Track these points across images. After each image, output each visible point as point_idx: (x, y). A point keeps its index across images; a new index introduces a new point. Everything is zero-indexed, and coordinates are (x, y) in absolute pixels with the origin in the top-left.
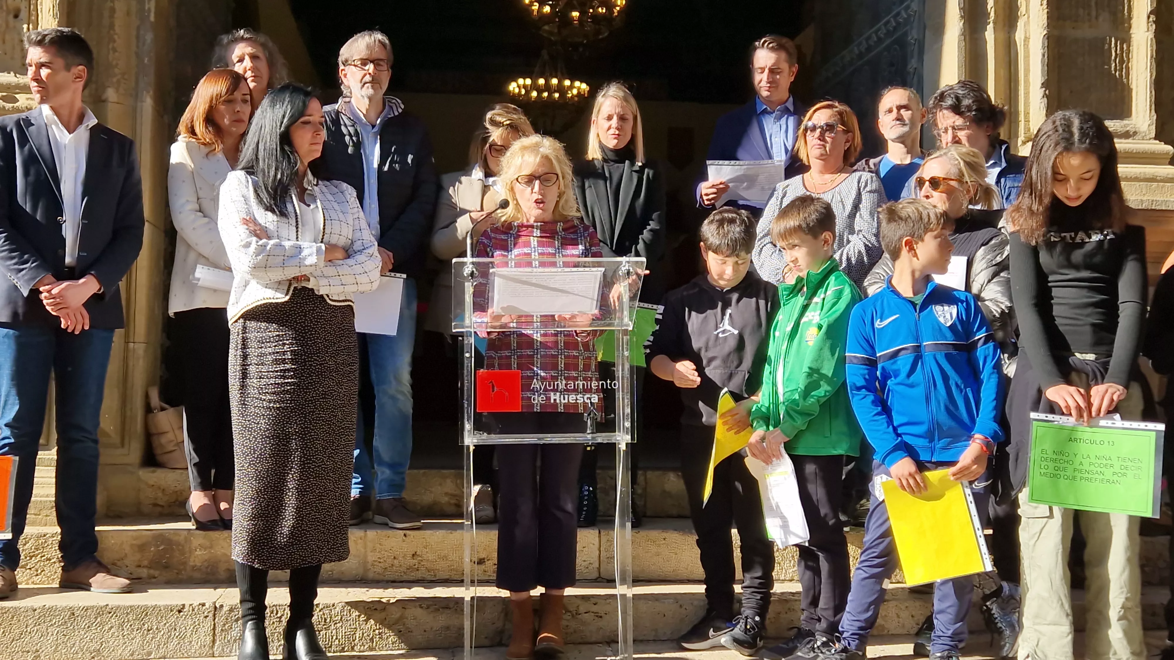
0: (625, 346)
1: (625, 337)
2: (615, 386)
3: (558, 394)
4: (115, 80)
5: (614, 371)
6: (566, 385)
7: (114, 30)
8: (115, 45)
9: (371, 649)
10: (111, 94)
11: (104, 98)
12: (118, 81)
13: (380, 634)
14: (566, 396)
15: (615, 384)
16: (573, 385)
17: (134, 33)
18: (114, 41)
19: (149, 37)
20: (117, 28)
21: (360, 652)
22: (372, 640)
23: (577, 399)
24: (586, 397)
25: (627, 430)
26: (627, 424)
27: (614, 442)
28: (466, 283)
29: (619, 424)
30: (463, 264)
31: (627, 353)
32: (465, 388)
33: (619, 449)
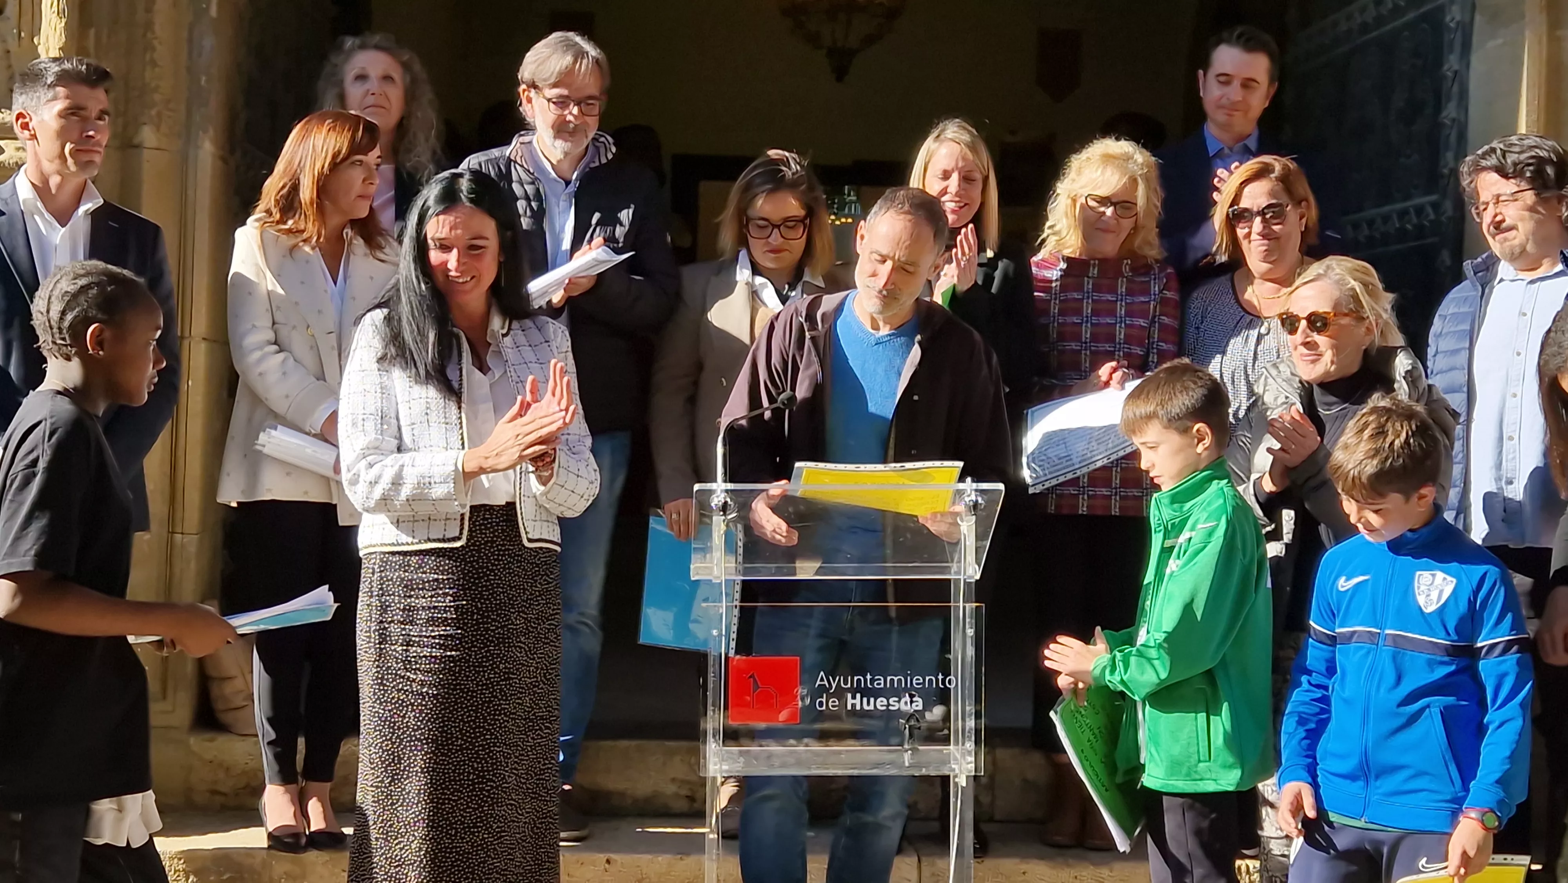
0: (968, 620)
1: (967, 605)
2: (950, 683)
3: (858, 696)
4: (153, 112)
5: (949, 659)
6: (872, 681)
7: (153, 32)
8: (156, 56)
10: (148, 136)
11: (136, 141)
12: (159, 114)
14: (872, 700)
15: (950, 681)
16: (882, 682)
17: (185, 34)
18: (153, 49)
19: (208, 42)
20: (157, 28)
23: (889, 705)
24: (903, 700)
25: (969, 753)
26: (970, 745)
27: (947, 773)
28: (714, 518)
29: (956, 743)
30: (711, 492)
31: (970, 632)
32: (711, 685)
33: (956, 784)
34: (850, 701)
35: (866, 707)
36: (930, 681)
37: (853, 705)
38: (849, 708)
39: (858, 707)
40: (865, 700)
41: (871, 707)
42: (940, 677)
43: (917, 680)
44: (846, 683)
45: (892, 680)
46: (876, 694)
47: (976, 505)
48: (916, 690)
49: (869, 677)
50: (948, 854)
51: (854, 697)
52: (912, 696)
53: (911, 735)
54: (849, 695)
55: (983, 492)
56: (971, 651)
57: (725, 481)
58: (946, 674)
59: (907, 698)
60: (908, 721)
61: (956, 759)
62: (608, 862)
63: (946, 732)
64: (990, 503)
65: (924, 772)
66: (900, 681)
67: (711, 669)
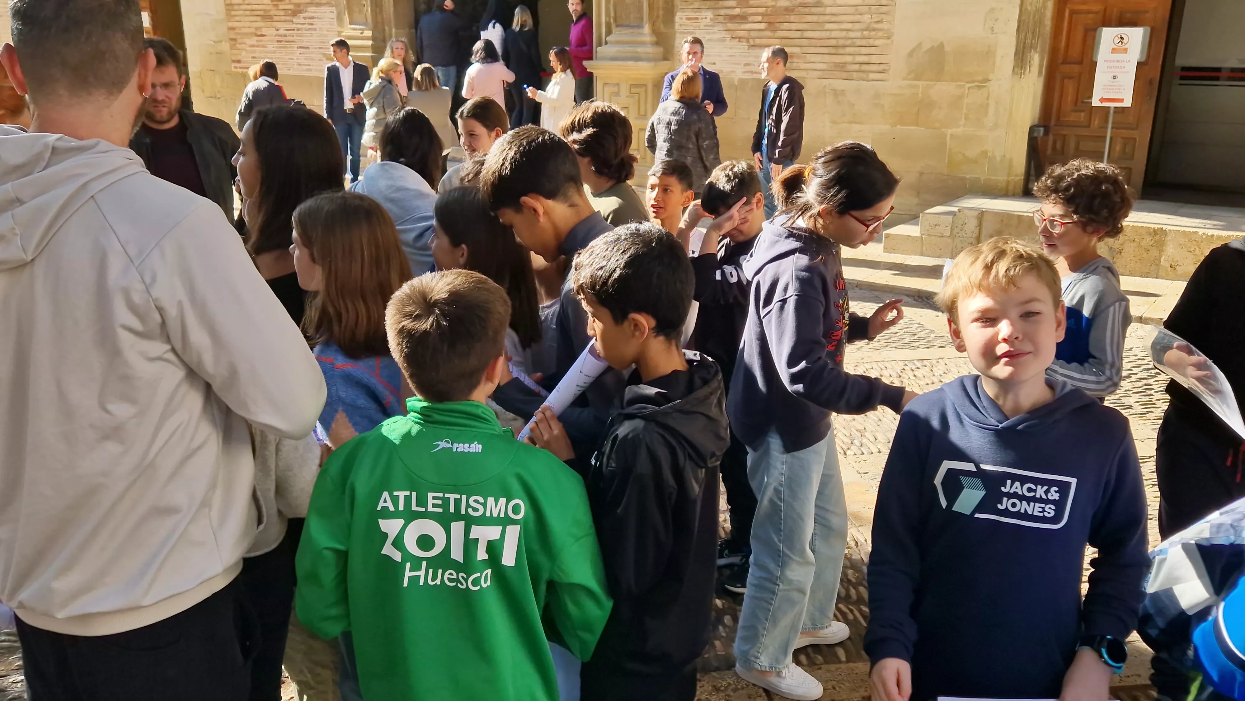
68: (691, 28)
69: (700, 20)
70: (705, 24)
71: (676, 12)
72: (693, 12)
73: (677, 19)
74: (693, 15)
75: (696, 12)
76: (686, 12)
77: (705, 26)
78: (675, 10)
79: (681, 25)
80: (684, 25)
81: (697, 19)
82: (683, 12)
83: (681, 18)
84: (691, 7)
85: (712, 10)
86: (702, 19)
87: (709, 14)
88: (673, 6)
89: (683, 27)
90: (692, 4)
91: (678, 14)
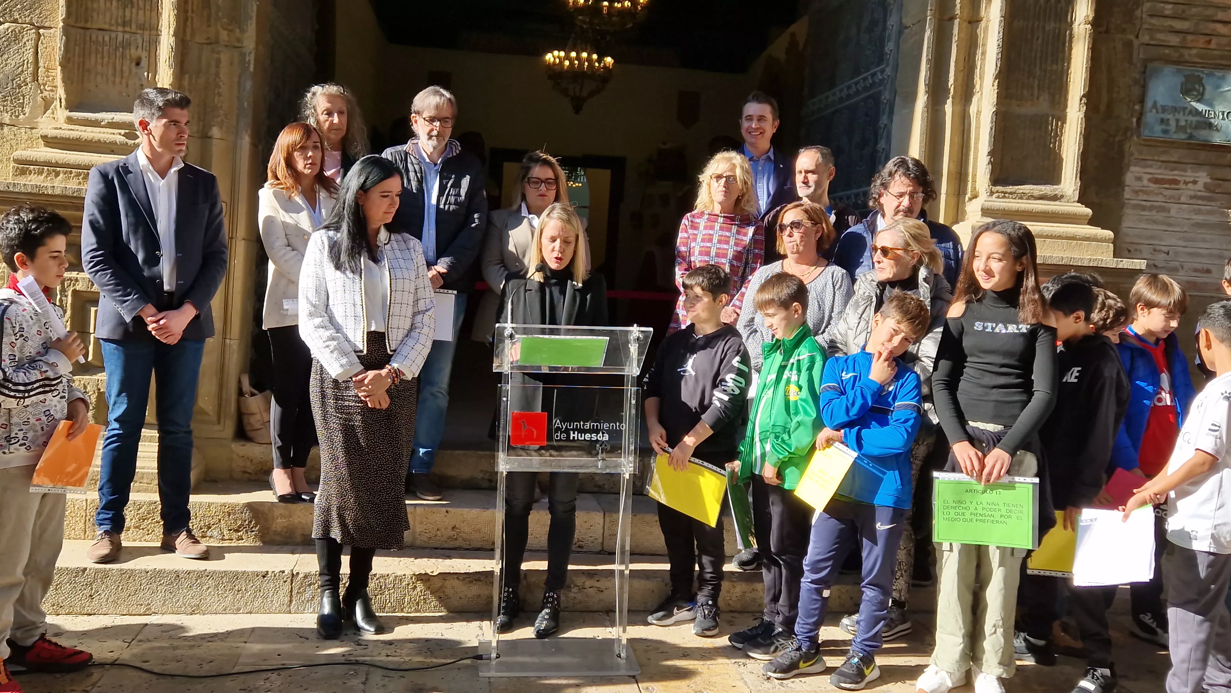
0: (632, 396)
1: (632, 388)
3: (576, 432)
4: (219, 120)
5: (623, 415)
6: (583, 425)
7: (220, 78)
9: (417, 611)
10: (215, 132)
11: (209, 134)
12: (222, 121)
13: (424, 599)
14: (583, 435)
15: (622, 426)
16: (588, 426)
17: (237, 80)
18: (220, 87)
19: (249, 84)
20: (222, 76)
21: (408, 613)
22: (418, 604)
23: (591, 437)
24: (599, 435)
25: (631, 462)
26: (631, 458)
27: (619, 472)
28: (506, 341)
29: (625, 457)
30: (505, 328)
31: (633, 402)
32: (502, 426)
33: (624, 478)
34: (572, 435)
35: (580, 438)
36: (613, 426)
37: (574, 437)
38: (571, 438)
39: (576, 438)
40: (580, 435)
41: (583, 438)
42: (618, 424)
43: (606, 426)
44: (570, 426)
45: (593, 425)
46: (585, 431)
47: (638, 338)
48: (605, 430)
49: (582, 423)
50: (618, 511)
51: (574, 433)
52: (603, 433)
53: (602, 452)
54: (572, 432)
55: (642, 332)
56: (633, 411)
57: (512, 323)
58: (621, 422)
59: (601, 434)
60: (601, 446)
61: (624, 465)
62: (447, 512)
63: (620, 451)
64: (646, 337)
65: (608, 471)
66: (597, 426)
67: (502, 418)
68: (1160, 198)
69: (1181, 186)
70: (1192, 193)
71: (1129, 166)
72: (1166, 168)
73: (1129, 178)
74: (1169, 175)
75: (1173, 169)
76: (1151, 166)
77: (1192, 197)
78: (1126, 161)
79: (1136, 192)
80: (1142, 191)
81: (1175, 182)
82: (1146, 167)
83: (1139, 179)
84: (1162, 159)
85: (1207, 167)
86: (1186, 183)
87: (1203, 177)
88: (1121, 153)
89: (1142, 197)
90: (1164, 153)
91: (1132, 169)
